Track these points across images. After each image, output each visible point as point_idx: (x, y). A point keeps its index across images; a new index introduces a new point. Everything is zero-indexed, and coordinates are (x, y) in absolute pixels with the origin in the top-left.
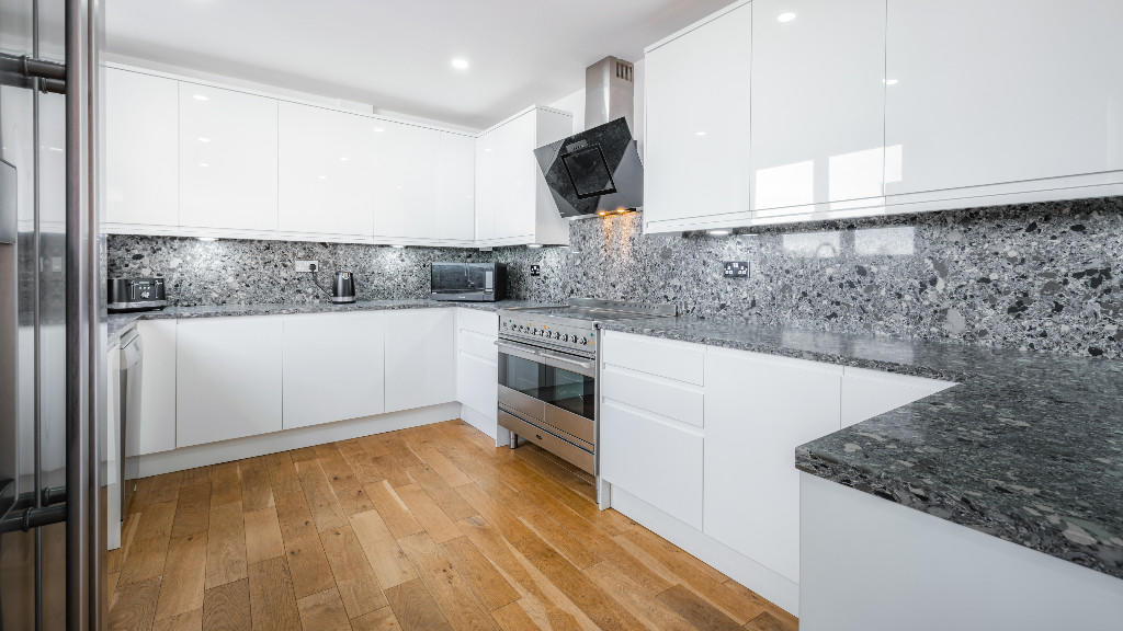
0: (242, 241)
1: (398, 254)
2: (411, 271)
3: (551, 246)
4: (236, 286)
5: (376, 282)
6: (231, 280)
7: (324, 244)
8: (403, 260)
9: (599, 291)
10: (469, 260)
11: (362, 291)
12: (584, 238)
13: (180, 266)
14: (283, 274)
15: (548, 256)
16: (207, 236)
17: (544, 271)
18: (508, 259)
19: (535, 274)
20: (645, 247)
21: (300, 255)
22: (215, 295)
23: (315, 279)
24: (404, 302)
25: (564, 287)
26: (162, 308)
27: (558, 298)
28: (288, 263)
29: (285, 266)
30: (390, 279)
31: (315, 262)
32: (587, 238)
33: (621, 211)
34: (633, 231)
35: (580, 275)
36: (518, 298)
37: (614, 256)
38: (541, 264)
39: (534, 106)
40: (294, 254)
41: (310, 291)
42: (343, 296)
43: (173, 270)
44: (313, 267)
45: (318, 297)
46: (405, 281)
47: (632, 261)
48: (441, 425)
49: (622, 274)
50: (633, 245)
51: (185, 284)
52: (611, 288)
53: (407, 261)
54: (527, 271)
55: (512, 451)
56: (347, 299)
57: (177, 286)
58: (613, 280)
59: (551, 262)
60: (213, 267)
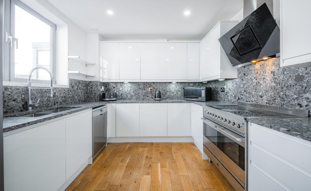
0: (135, 83)
1: (175, 85)
2: (179, 90)
3: (230, 79)
4: (133, 95)
5: (168, 94)
6: (132, 93)
7: (154, 83)
8: (176, 87)
9: (253, 99)
10: (199, 86)
11: (164, 97)
12: (245, 75)
13: (122, 89)
14: (144, 92)
15: (228, 84)
16: (126, 82)
17: (226, 90)
18: (213, 86)
19: (223, 91)
20: (282, 76)
21: (148, 86)
22: (129, 97)
23: (152, 93)
24: (177, 101)
25: (235, 97)
26: (116, 100)
27: (233, 101)
28: (145, 89)
29: (144, 89)
30: (173, 93)
31: (152, 88)
32: (246, 75)
33: (265, 58)
34: (273, 68)
35: (243, 91)
36: (217, 100)
37: (261, 82)
38: (225, 87)
39: (219, 22)
40: (147, 86)
41: (150, 96)
42: (157, 98)
43: (121, 91)
44: (151, 89)
45: (152, 98)
46: (177, 94)
47: (273, 84)
48: (186, 144)
49: (267, 91)
50: (274, 75)
51: (123, 94)
52: (259, 98)
53: (178, 87)
54: (219, 90)
55: (209, 163)
56: (158, 99)
57: (121, 95)
58: (260, 94)
59: (229, 86)
60: (129, 90)
